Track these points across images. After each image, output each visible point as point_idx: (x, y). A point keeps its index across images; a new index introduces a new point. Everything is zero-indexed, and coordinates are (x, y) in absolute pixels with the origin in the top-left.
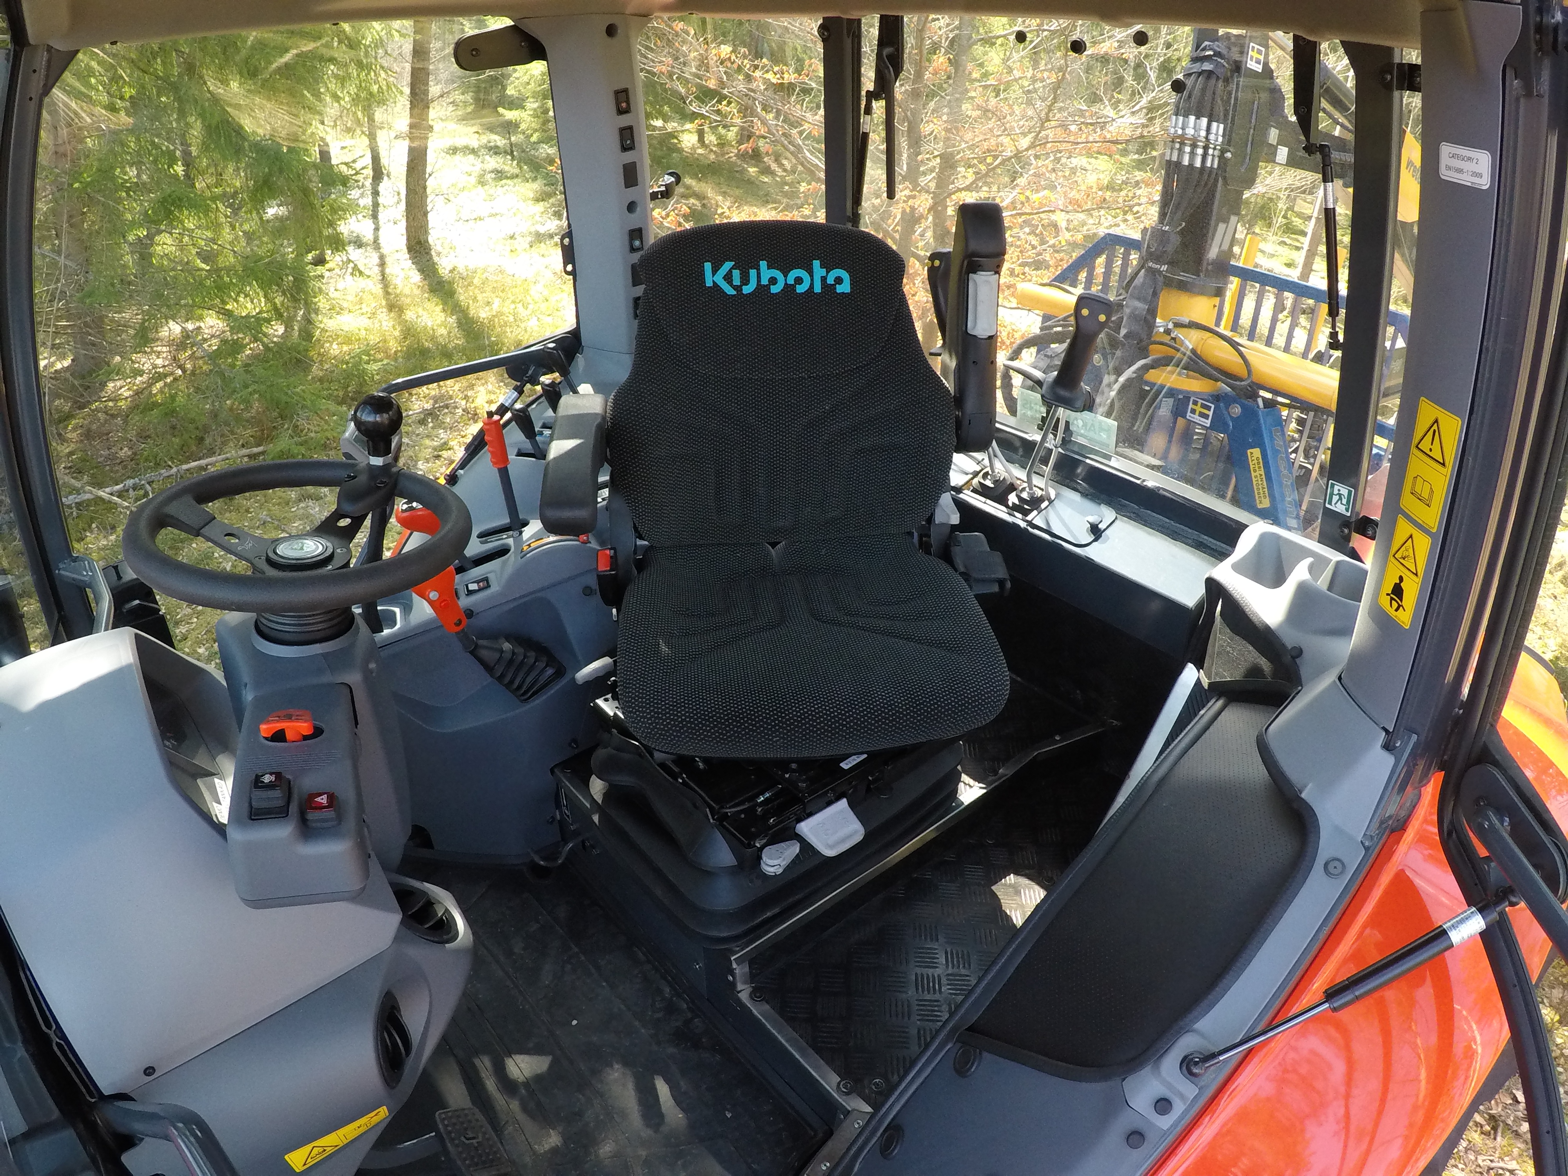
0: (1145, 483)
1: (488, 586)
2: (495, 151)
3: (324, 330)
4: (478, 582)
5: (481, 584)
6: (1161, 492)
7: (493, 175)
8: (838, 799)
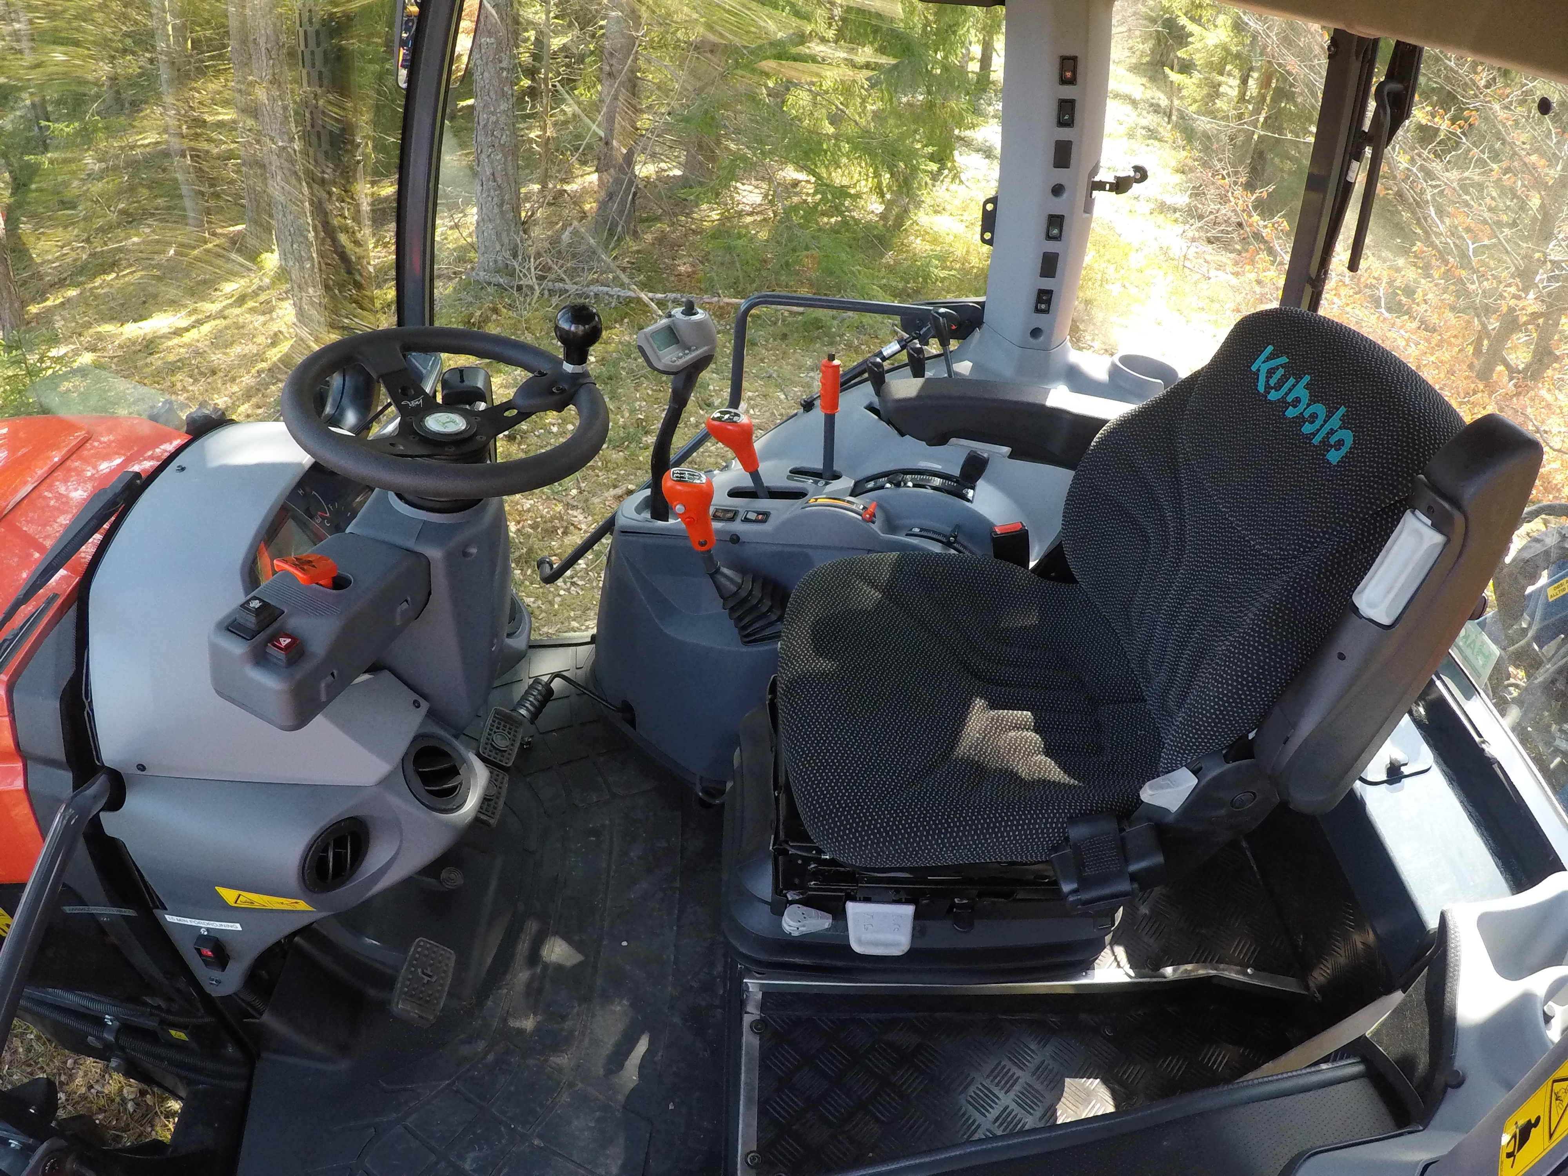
0: (1484, 746)
1: (763, 521)
2: (1156, 108)
3: (915, 222)
4: (759, 513)
5: (760, 517)
6: (1495, 767)
7: (1144, 132)
8: (907, 902)
